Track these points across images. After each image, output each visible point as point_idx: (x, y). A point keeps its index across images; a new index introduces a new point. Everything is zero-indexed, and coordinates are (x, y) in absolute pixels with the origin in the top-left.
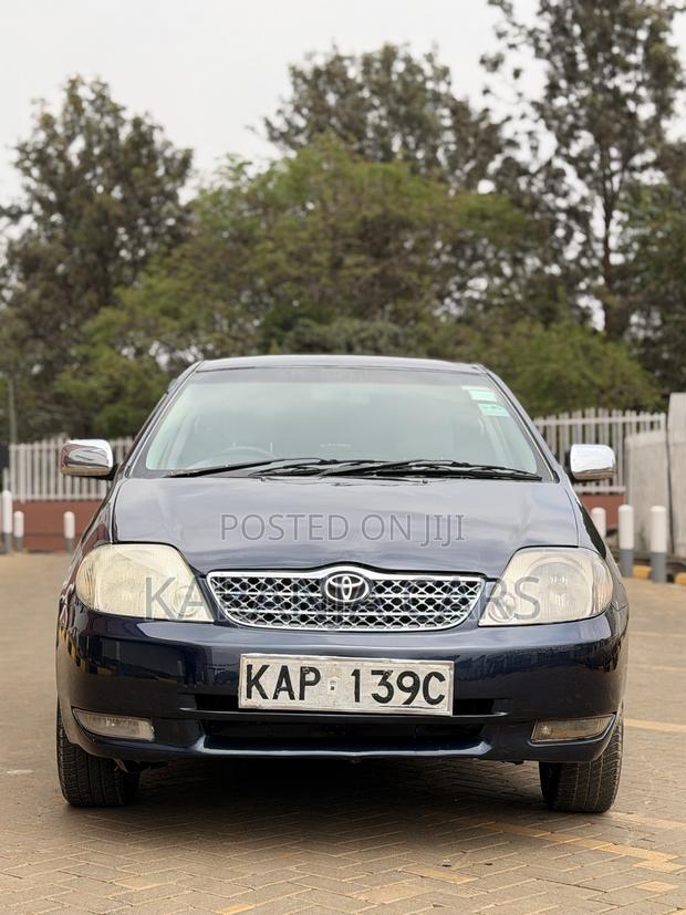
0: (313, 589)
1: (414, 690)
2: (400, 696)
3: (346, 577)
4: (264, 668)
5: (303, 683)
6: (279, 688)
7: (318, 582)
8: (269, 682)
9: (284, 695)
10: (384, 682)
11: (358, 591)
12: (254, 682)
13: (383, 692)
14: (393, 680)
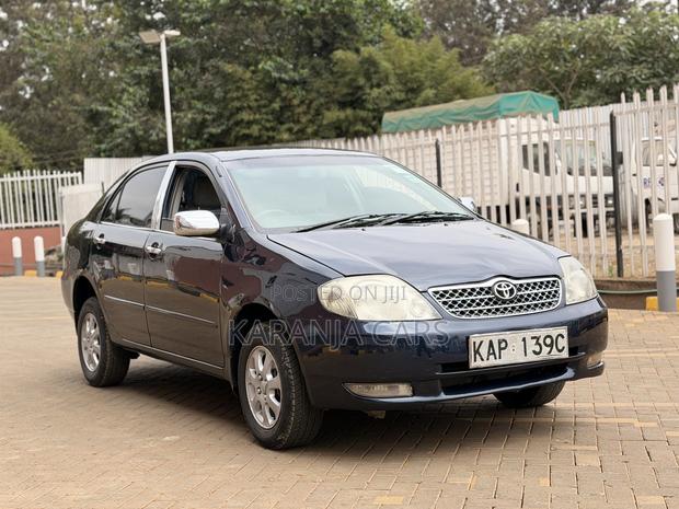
0: (487, 293)
1: (551, 346)
2: (546, 350)
3: (503, 284)
4: (481, 342)
5: (500, 349)
6: (489, 354)
7: (490, 288)
8: (484, 351)
9: (492, 357)
10: (537, 343)
11: (512, 291)
12: (477, 352)
13: (538, 349)
14: (541, 341)
